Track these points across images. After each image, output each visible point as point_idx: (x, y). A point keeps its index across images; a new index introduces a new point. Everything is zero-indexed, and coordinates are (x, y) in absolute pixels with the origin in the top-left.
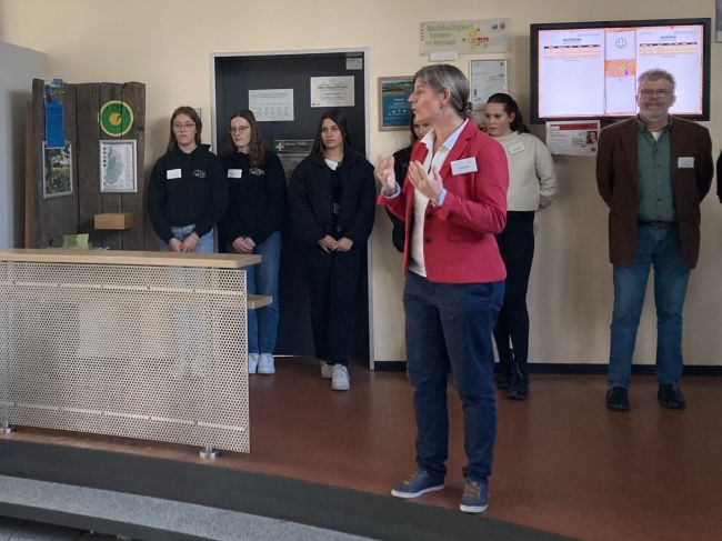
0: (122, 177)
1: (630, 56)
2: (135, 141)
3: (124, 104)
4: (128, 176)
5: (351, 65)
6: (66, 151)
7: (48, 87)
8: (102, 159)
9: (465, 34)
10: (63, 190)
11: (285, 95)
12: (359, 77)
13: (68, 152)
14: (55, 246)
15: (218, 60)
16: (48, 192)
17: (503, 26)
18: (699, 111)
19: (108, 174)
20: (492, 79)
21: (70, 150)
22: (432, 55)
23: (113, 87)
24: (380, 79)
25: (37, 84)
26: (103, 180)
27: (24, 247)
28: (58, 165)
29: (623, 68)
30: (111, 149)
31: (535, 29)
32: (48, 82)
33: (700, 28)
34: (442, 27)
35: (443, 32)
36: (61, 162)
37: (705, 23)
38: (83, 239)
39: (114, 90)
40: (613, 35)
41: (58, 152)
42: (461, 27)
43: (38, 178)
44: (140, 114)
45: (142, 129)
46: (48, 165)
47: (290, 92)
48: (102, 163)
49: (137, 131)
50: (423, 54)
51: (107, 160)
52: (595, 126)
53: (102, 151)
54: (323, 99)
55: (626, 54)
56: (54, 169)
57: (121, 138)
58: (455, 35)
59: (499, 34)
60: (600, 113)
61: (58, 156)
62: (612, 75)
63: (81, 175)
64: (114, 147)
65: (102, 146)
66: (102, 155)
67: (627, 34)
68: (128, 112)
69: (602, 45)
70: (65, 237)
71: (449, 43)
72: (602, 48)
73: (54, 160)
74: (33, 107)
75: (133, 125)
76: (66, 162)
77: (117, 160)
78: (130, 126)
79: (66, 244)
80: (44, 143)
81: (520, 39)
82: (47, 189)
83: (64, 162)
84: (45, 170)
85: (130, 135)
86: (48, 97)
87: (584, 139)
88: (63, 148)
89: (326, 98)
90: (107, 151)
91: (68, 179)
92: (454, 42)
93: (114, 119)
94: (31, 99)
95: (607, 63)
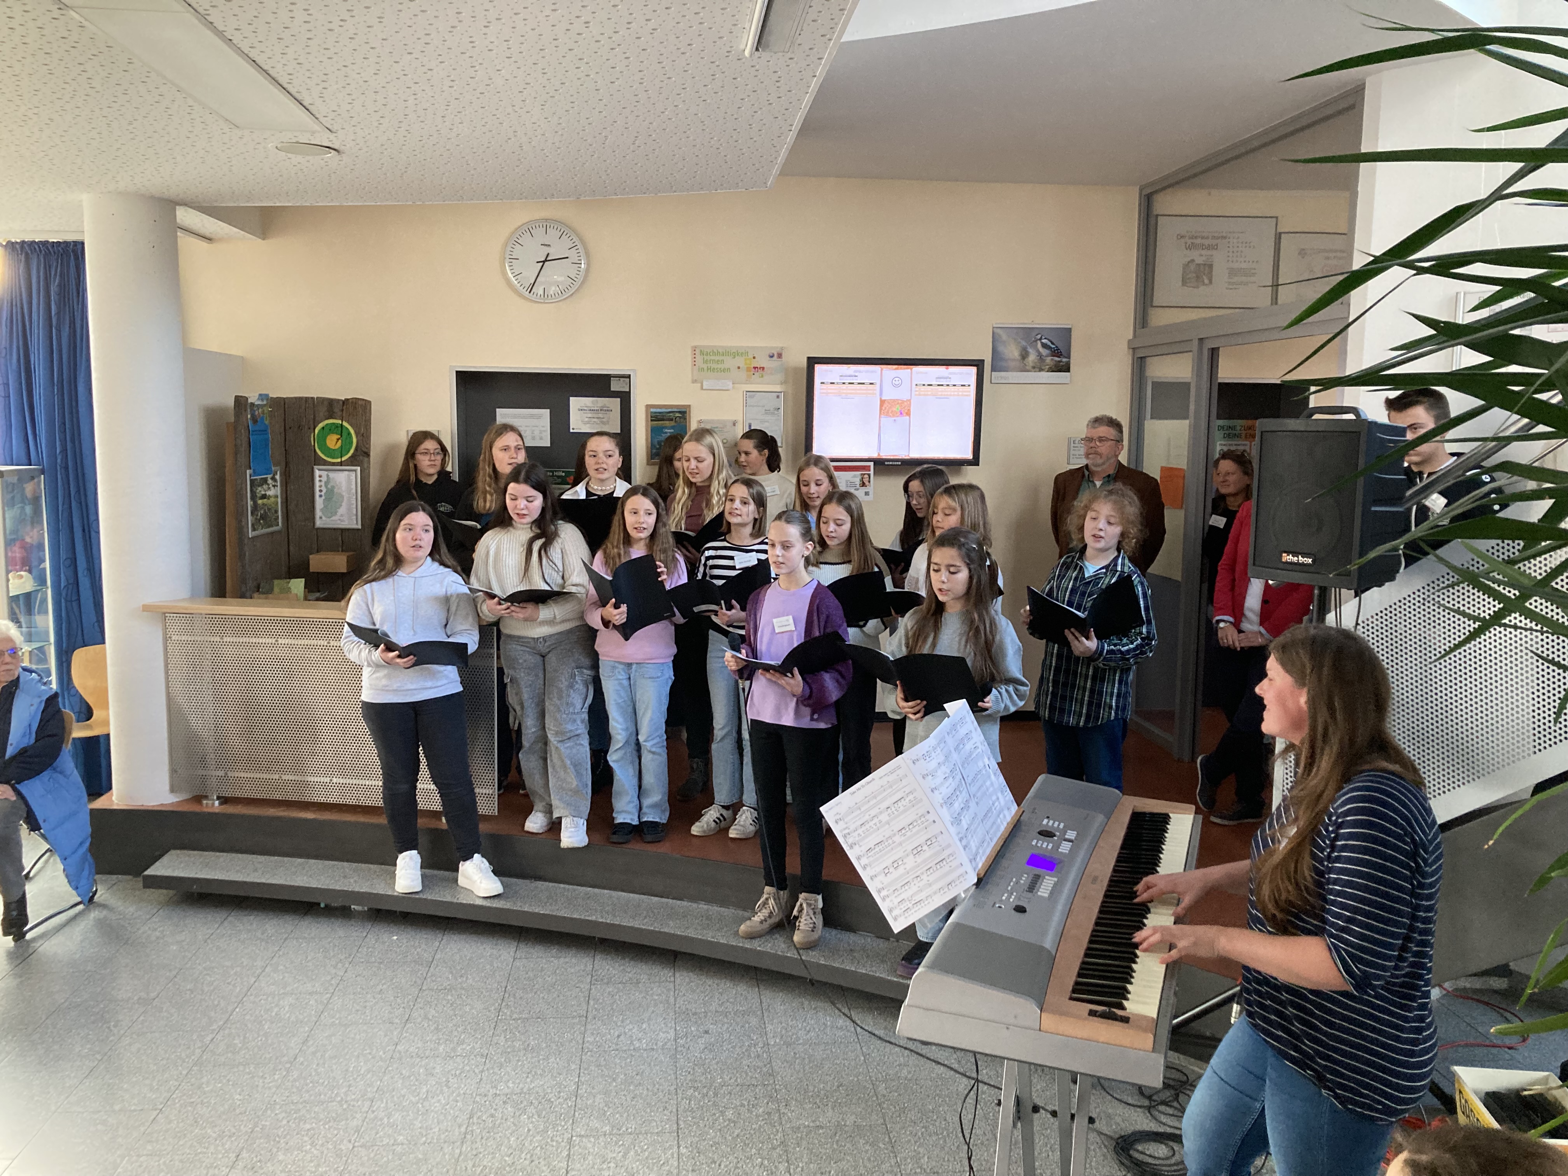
0: (342, 510)
1: (905, 397)
2: (359, 468)
3: (345, 424)
4: (349, 509)
5: (615, 386)
6: (273, 479)
7: (252, 404)
8: (317, 489)
9: (740, 361)
10: (269, 526)
11: (539, 417)
12: (625, 398)
13: (275, 481)
14: (263, 593)
15: (459, 374)
16: (254, 529)
17: (780, 356)
18: (969, 456)
19: (325, 507)
20: (767, 412)
21: (278, 477)
22: (705, 383)
23: (331, 402)
24: (648, 407)
25: (240, 402)
26: (318, 513)
27: (224, 597)
28: (264, 497)
29: (897, 408)
30: (328, 476)
31: (812, 362)
32: (253, 399)
33: (974, 370)
34: (715, 351)
35: (717, 358)
36: (268, 493)
37: (978, 364)
38: (298, 585)
39: (332, 407)
40: (889, 371)
41: (265, 481)
42: (735, 353)
43: (240, 514)
44: (364, 436)
45: (367, 455)
46: (253, 498)
47: (547, 412)
48: (317, 494)
49: (361, 456)
50: (694, 381)
51: (324, 489)
52: (867, 468)
53: (317, 479)
54: (585, 423)
55: (901, 394)
56: (260, 502)
57: (341, 464)
58: (730, 362)
59: (774, 363)
60: (875, 455)
61: (265, 487)
62: (887, 415)
63: (292, 507)
64: (332, 475)
65: (317, 473)
66: (317, 484)
67: (904, 372)
68: (349, 434)
69: (878, 382)
70: (276, 582)
71: (724, 371)
72: (877, 387)
73: (260, 491)
74: (235, 428)
75: (356, 449)
76: (274, 491)
77: (335, 490)
78: (352, 451)
79: (276, 590)
80: (248, 472)
81: (796, 370)
82: (253, 525)
83: (270, 493)
84: (250, 503)
85: (353, 461)
86: (253, 416)
87: (857, 481)
88: (269, 476)
89: (588, 423)
90: (324, 479)
91: (276, 512)
92: (729, 370)
93: (332, 441)
94: (232, 419)
95: (882, 402)
